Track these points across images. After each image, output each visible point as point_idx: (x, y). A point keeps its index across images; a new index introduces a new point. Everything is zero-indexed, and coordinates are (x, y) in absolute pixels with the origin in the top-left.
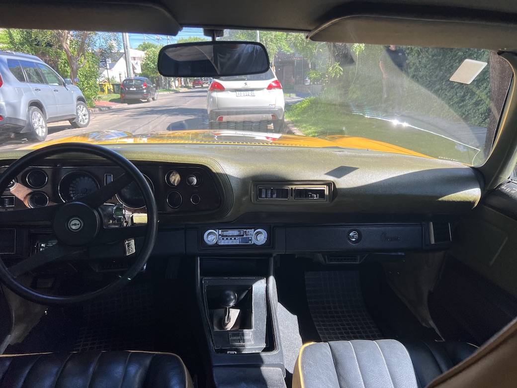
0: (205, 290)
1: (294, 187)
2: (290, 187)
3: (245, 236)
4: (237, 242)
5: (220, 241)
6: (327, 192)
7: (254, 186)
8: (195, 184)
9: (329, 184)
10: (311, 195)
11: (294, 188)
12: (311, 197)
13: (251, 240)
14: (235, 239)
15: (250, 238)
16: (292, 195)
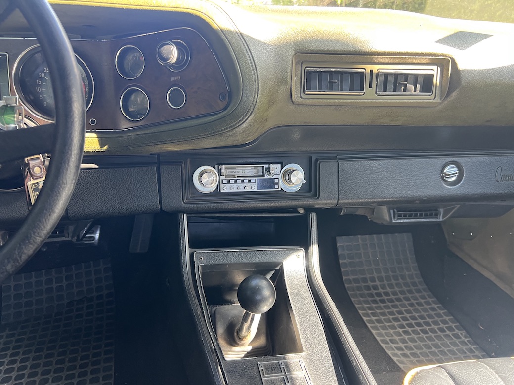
0: (198, 274)
1: (375, 68)
2: (369, 67)
3: (266, 177)
4: (253, 187)
5: (222, 186)
6: (437, 81)
7: (296, 64)
8: (174, 60)
9: (442, 62)
10: (405, 86)
11: (375, 71)
12: (405, 90)
13: (277, 184)
14: (250, 181)
15: (276, 180)
16: (370, 86)
